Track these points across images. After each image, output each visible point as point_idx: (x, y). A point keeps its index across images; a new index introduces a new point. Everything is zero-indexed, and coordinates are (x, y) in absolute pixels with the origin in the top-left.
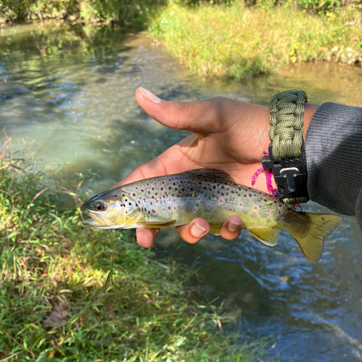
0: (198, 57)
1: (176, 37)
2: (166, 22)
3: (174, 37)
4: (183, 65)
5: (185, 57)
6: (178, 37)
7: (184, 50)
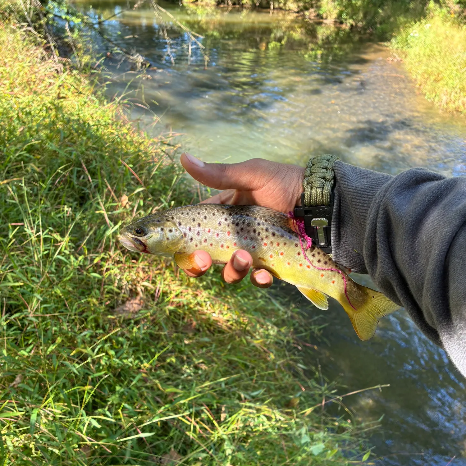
0: (441, 83)
1: (422, 55)
2: (417, 35)
3: (419, 55)
4: (419, 89)
5: (424, 80)
6: (424, 55)
7: (425, 72)
